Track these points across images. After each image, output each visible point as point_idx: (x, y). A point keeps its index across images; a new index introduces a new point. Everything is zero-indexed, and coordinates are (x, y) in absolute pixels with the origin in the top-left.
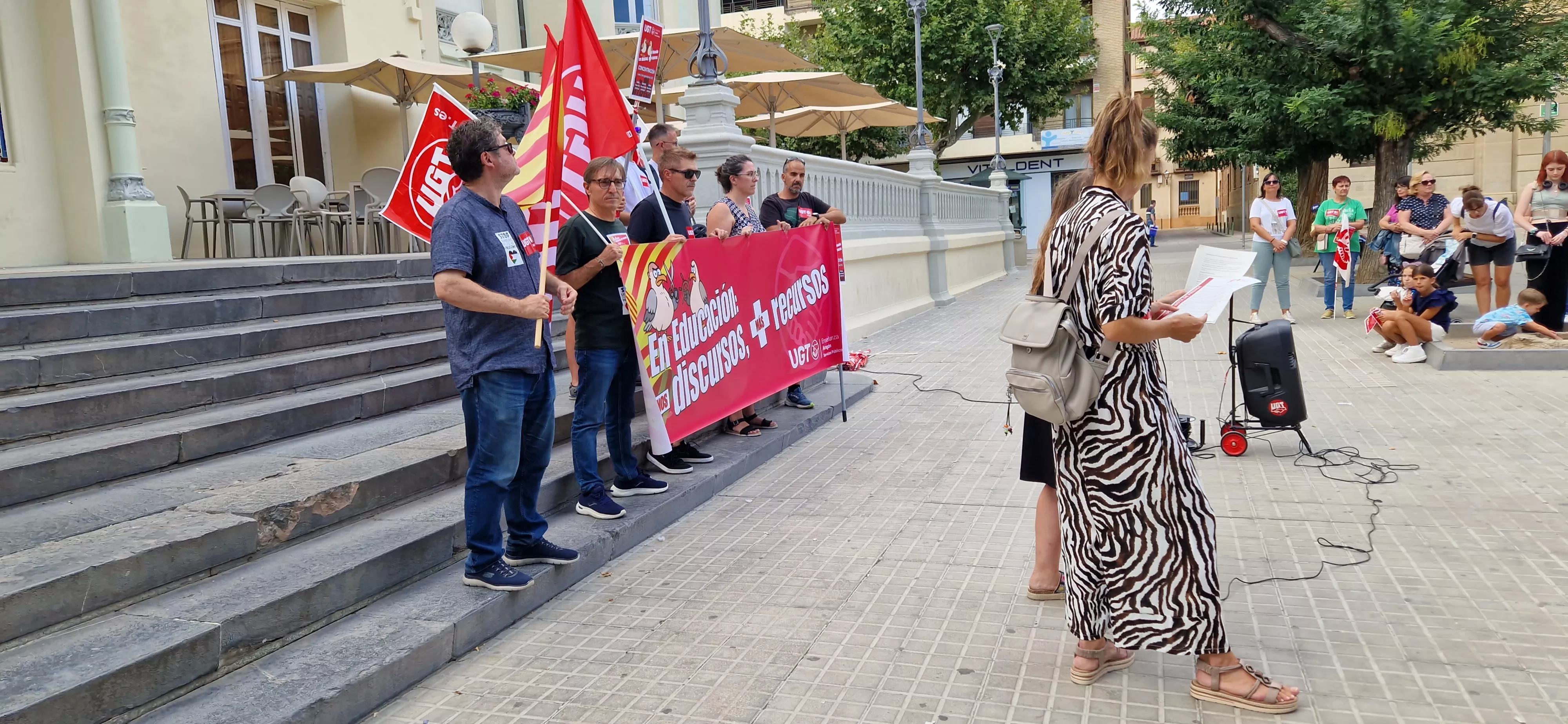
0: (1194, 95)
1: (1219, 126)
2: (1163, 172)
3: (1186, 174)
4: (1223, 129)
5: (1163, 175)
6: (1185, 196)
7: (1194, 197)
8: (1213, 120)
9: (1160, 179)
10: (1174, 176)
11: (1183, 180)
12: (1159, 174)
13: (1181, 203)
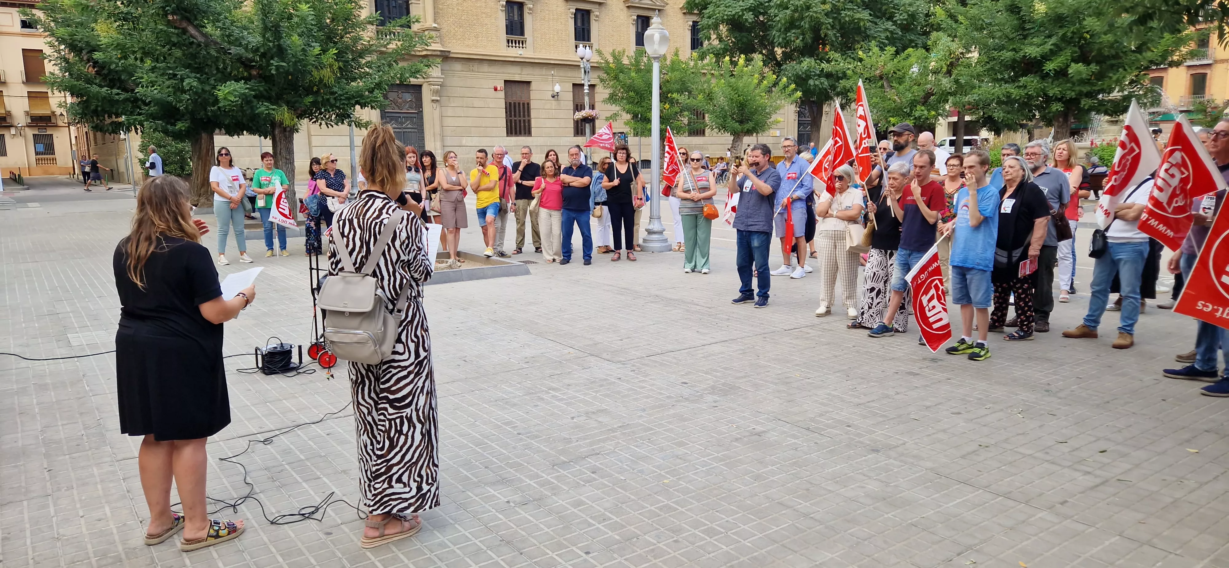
0: (94, 67)
1: (122, 97)
2: (16, 124)
3: (39, 128)
4: (126, 100)
5: (16, 127)
6: (40, 147)
7: (49, 149)
8: (115, 91)
9: (13, 131)
10: (26, 129)
11: (37, 133)
12: (12, 126)
13: (37, 153)
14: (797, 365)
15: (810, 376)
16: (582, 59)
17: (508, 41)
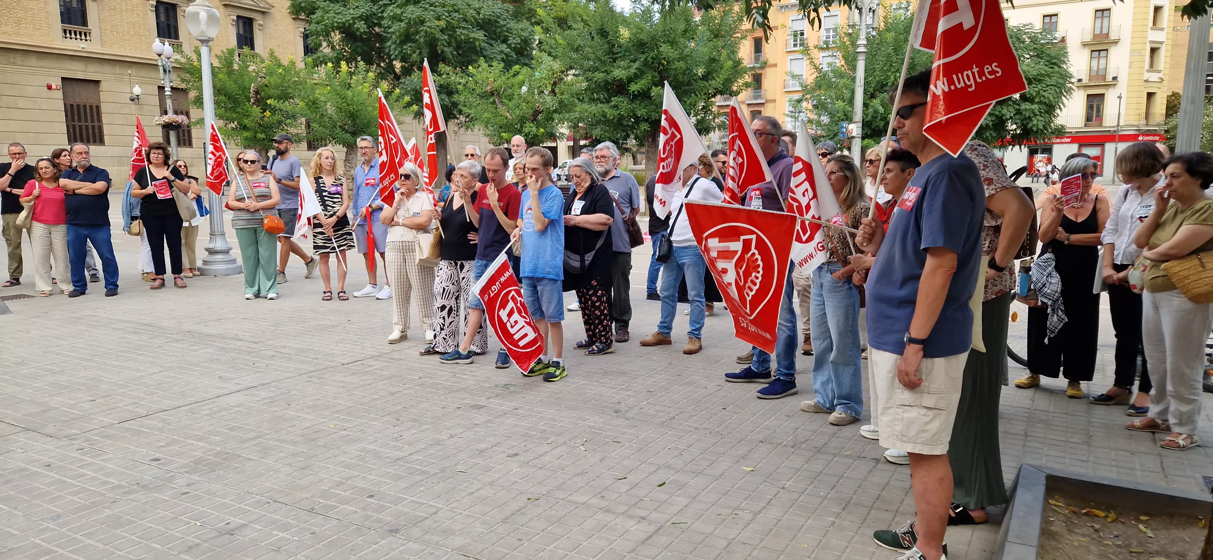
14: (338, 411)
15: (347, 425)
16: (160, 55)
17: (65, 31)
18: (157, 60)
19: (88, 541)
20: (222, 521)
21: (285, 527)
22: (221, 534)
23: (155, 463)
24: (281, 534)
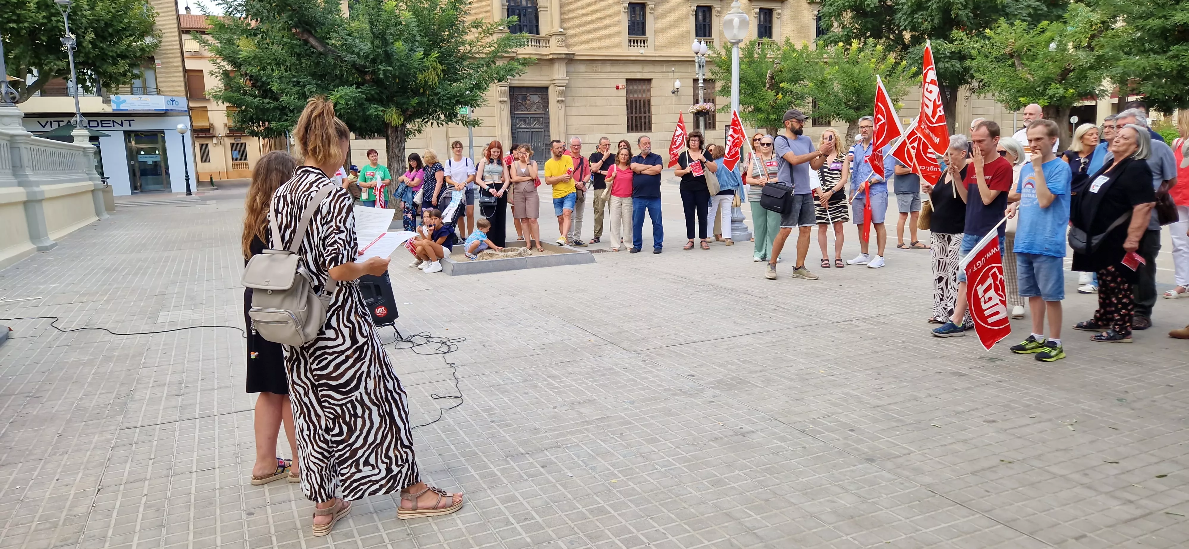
16: (697, 53)
17: (628, 41)
18: (694, 57)
19: (652, 421)
20: (737, 425)
21: (783, 439)
22: (736, 434)
23: (691, 378)
24: (779, 443)
